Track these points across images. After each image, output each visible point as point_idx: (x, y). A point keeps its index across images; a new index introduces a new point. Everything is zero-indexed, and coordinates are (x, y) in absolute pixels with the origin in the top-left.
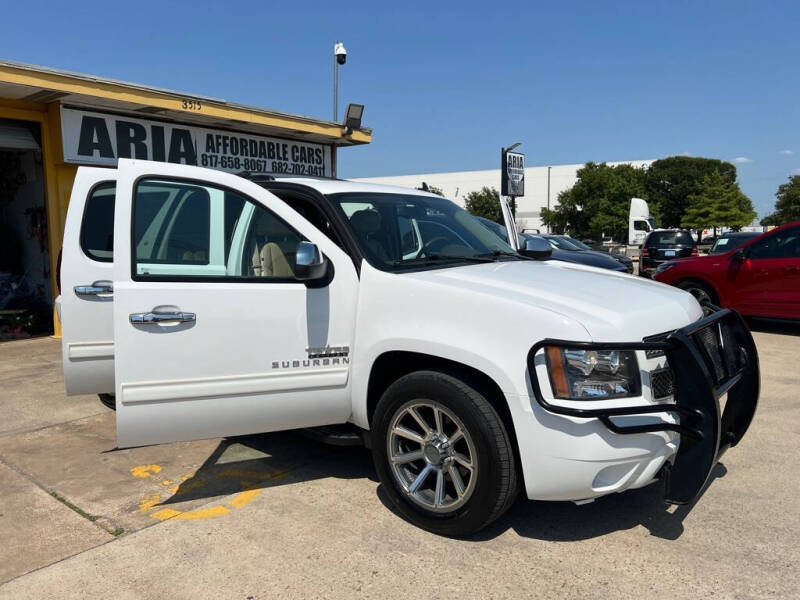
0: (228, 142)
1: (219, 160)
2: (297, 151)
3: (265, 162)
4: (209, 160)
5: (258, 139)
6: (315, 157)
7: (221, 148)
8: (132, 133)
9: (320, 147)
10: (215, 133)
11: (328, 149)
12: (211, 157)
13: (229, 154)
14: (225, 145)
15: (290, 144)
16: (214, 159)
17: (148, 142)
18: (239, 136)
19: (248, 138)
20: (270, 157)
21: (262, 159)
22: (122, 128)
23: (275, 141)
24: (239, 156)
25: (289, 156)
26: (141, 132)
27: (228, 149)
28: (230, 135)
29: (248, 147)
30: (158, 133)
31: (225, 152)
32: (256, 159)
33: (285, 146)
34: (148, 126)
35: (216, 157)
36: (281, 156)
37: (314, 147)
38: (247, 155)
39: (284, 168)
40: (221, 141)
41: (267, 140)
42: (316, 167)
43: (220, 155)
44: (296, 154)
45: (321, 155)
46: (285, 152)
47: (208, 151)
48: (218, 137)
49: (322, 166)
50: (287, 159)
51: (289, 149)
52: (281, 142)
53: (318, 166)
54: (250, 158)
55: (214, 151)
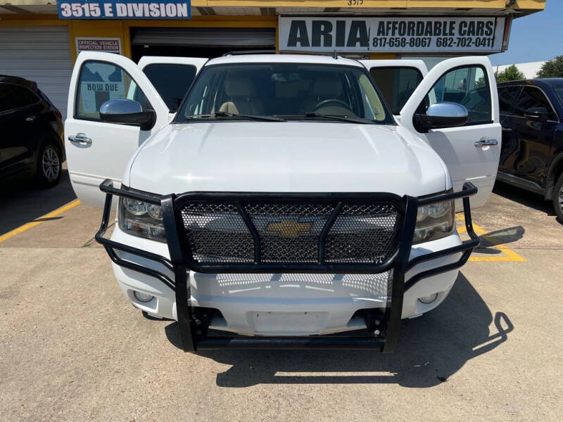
0: (397, 26)
1: (388, 41)
2: (465, 26)
3: (430, 39)
4: (379, 41)
5: (425, 20)
6: (485, 29)
7: (390, 31)
8: (323, 28)
9: (493, 20)
10: (386, 20)
11: (501, 21)
12: (381, 39)
13: (397, 35)
14: (394, 28)
15: (458, 21)
16: (383, 40)
17: (333, 33)
18: (407, 20)
19: (416, 20)
20: (435, 34)
21: (428, 36)
22: (316, 25)
23: (442, 20)
24: (406, 36)
25: (456, 31)
26: (328, 26)
27: (397, 31)
28: (399, 20)
29: (415, 28)
30: (341, 26)
31: (393, 34)
32: (421, 37)
33: (452, 23)
34: (334, 21)
35: (385, 39)
36: (447, 31)
37: (485, 20)
38: (413, 35)
39: (449, 42)
40: (391, 26)
41: (433, 20)
42: (484, 39)
43: (388, 38)
44: (464, 29)
45: (492, 27)
46: (452, 28)
47: (378, 34)
48: (389, 23)
49: (491, 37)
50: (453, 34)
51: (456, 26)
52: (448, 20)
53: (487, 37)
54: (415, 37)
55: (383, 35)
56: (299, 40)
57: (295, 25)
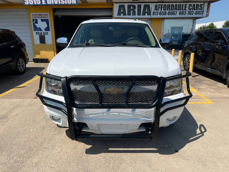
0: (163, 6)
1: (159, 13)
2: (191, 6)
3: (176, 12)
4: (155, 13)
5: (174, 4)
6: (199, 7)
7: (160, 9)
8: (132, 8)
9: (203, 3)
10: (158, 4)
11: (206, 4)
12: (156, 12)
13: (163, 10)
14: (162, 8)
15: (188, 4)
16: (157, 13)
17: (136, 10)
18: (167, 4)
19: (170, 4)
20: (179, 10)
21: (176, 11)
22: (129, 7)
23: (181, 4)
24: (166, 11)
25: (187, 8)
26: (134, 7)
27: (163, 9)
28: (164, 4)
29: (170, 7)
30: (139, 7)
31: (161, 10)
32: (173, 11)
34: (136, 5)
35: (158, 12)
36: (184, 9)
37: (199, 4)
38: (169, 10)
39: (184, 13)
40: (160, 6)
41: (178, 4)
42: (199, 12)
43: (159, 12)
44: (190, 7)
45: (203, 7)
46: (185, 7)
47: (155, 10)
48: (159, 5)
49: (202, 11)
50: (186, 10)
51: (187, 6)
52: (184, 4)
53: (200, 11)
54: (170, 11)
55: (157, 10)
56: (122, 13)
57: (120, 7)
